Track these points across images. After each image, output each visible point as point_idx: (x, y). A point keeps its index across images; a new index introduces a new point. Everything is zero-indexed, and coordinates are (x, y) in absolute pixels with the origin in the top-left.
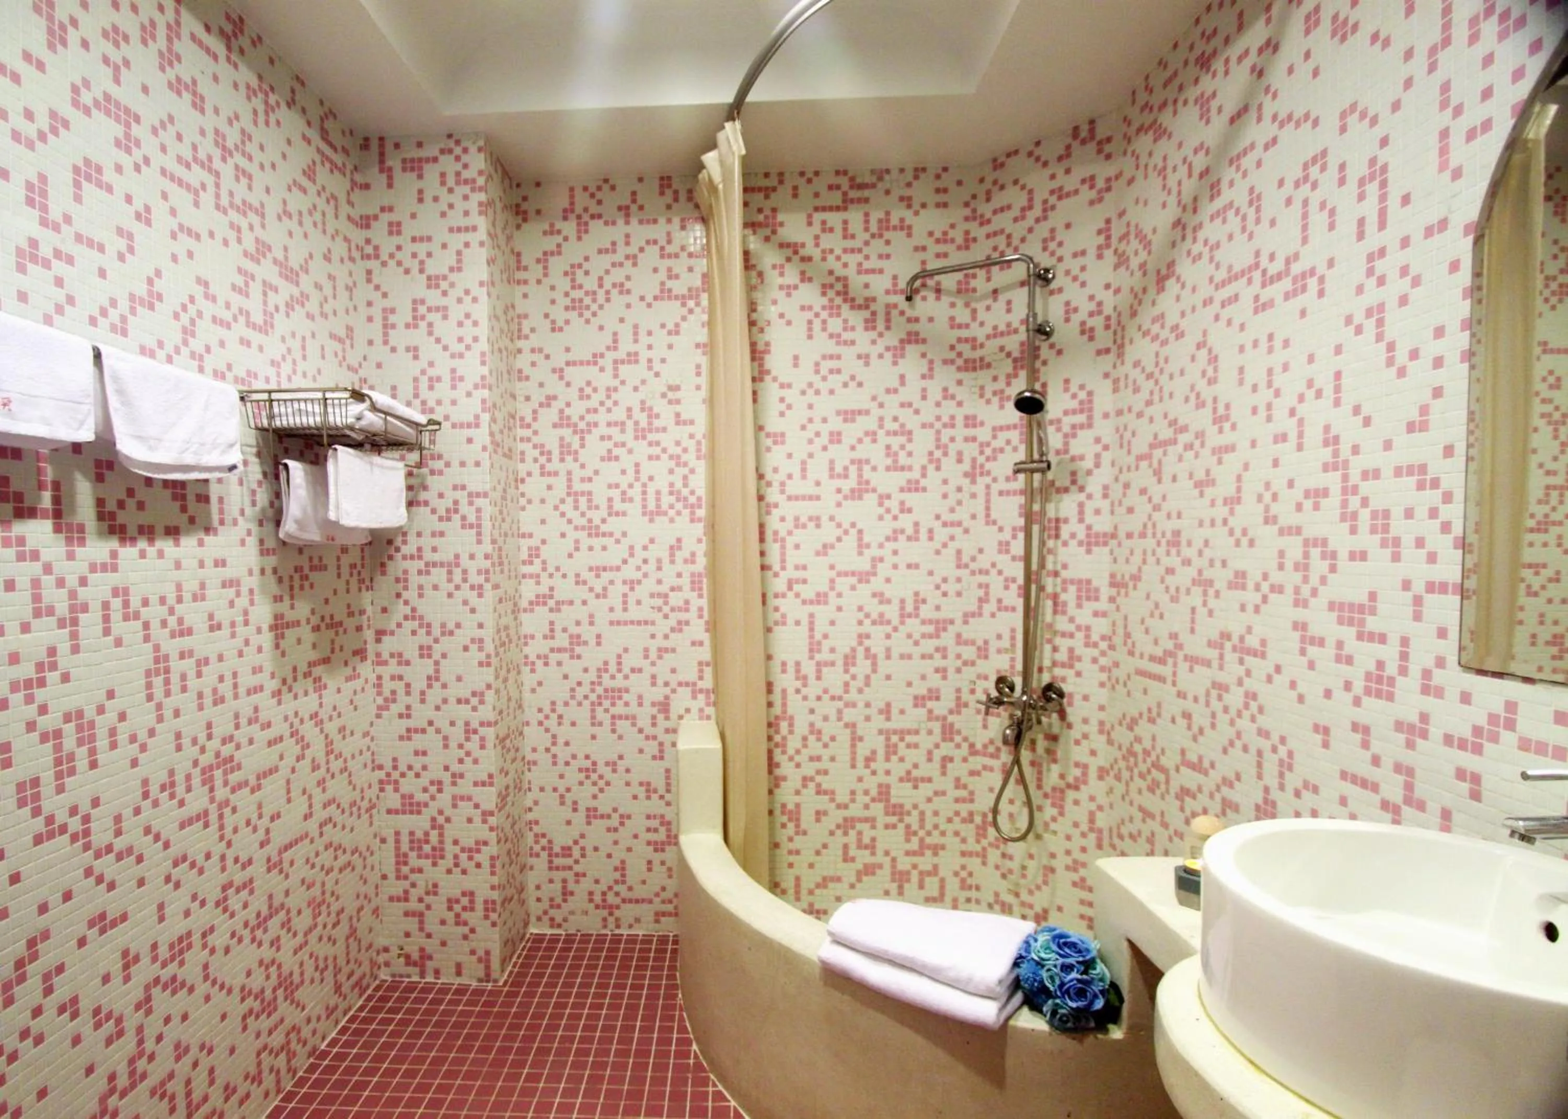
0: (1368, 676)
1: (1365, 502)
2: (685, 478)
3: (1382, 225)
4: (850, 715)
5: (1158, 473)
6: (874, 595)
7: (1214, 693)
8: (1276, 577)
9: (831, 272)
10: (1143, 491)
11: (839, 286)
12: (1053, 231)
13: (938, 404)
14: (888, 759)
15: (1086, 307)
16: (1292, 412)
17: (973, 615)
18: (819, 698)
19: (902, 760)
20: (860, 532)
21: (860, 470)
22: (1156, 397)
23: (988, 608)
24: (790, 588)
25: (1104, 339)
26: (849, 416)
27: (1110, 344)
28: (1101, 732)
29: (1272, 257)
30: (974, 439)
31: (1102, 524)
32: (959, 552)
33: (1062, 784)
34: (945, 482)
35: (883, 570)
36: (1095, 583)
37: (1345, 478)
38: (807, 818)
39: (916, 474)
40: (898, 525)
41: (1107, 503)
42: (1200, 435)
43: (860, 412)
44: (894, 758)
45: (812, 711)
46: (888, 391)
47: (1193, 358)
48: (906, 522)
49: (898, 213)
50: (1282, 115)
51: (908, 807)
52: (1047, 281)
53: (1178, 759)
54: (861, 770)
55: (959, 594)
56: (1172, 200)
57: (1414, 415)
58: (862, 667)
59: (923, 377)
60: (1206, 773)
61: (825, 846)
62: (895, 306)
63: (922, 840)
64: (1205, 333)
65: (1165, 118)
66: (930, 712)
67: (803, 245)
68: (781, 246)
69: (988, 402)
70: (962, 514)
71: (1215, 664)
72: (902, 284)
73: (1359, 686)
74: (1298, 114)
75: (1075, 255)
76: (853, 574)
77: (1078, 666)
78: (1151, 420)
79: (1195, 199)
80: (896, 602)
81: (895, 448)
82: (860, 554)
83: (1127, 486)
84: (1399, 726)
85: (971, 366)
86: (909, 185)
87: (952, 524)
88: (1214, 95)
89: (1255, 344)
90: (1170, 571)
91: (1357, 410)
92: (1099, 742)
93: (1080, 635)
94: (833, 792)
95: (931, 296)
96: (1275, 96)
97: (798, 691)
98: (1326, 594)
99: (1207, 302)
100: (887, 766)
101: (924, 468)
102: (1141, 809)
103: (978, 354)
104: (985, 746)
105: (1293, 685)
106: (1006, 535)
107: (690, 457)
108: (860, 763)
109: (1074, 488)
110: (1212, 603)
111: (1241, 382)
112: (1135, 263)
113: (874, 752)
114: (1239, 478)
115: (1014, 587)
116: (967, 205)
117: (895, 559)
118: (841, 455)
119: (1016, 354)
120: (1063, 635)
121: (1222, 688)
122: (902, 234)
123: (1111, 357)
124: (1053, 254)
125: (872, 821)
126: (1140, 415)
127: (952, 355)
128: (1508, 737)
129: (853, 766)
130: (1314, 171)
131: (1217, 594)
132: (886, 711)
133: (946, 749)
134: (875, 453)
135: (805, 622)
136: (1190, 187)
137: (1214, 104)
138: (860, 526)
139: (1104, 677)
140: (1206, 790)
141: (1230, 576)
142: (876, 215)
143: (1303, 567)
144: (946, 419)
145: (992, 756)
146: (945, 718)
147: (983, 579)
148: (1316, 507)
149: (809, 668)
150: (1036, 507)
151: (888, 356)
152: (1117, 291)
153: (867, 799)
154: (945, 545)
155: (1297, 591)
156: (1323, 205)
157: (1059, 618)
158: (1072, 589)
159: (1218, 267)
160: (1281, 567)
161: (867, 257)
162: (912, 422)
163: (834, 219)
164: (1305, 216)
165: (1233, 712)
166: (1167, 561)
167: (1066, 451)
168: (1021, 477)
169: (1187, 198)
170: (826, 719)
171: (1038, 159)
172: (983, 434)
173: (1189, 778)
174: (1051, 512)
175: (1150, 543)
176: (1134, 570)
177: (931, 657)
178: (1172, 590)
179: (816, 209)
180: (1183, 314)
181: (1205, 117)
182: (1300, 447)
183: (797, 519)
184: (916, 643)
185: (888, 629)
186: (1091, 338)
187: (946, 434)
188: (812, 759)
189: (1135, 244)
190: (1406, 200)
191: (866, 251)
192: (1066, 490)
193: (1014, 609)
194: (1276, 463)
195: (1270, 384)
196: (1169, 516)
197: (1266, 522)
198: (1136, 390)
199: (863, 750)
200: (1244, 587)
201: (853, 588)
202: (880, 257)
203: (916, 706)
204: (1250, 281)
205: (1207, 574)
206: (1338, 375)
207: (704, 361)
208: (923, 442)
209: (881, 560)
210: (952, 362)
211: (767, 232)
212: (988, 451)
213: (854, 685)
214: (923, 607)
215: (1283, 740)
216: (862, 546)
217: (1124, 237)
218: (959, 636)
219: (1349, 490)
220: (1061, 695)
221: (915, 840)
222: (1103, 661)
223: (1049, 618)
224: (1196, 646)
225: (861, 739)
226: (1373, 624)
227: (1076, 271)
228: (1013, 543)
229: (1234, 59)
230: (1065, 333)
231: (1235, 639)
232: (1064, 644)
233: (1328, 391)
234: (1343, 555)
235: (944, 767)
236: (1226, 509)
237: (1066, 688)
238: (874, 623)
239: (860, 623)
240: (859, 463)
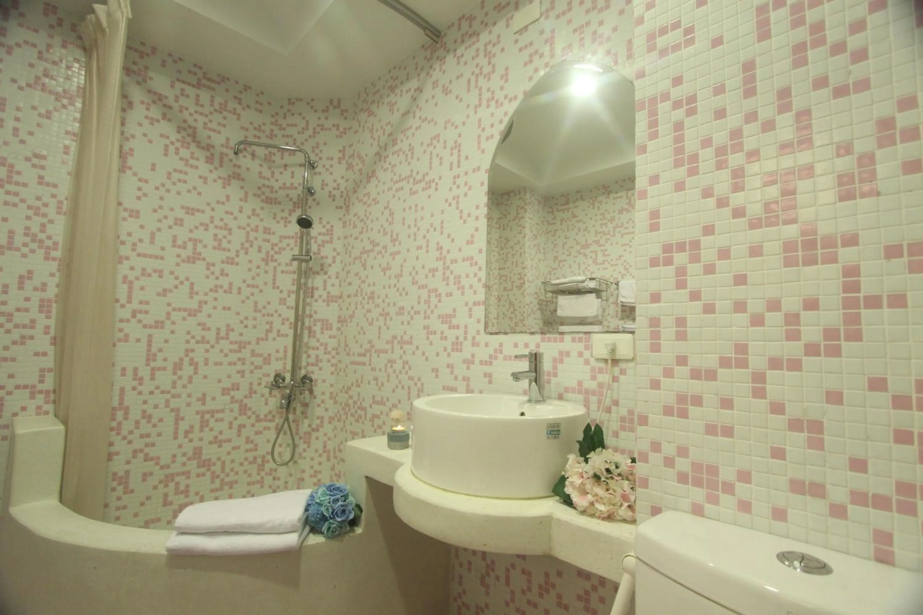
0: (453, 344)
1: (452, 273)
2: (43, 225)
3: (459, 166)
4: (174, 403)
5: (364, 266)
6: (199, 324)
7: (389, 365)
8: (417, 308)
9: (185, 121)
10: (357, 274)
11: (190, 131)
12: (318, 144)
13: (249, 217)
14: (202, 430)
15: (332, 185)
16: (424, 237)
17: (262, 339)
18: (151, 393)
19: (211, 430)
20: (192, 284)
21: (195, 245)
22: (365, 231)
23: (271, 336)
24: (134, 316)
25: (340, 202)
26: (190, 211)
27: (342, 204)
28: (331, 398)
29: (418, 173)
30: (268, 241)
31: (335, 291)
32: (256, 303)
33: (309, 429)
34: (250, 262)
35: (206, 309)
36: (331, 321)
37: (444, 263)
38: (135, 481)
39: (232, 254)
40: (219, 282)
41: (338, 281)
42: (385, 247)
43: (198, 210)
44: (206, 429)
45: (145, 402)
46: (218, 202)
47: (383, 214)
48: (224, 282)
49: (232, 105)
50: (423, 118)
51: (214, 460)
52: (314, 168)
53: (371, 401)
54: (181, 439)
55: (255, 327)
56: (375, 143)
57: (469, 238)
58: (188, 370)
59: (241, 200)
60: (385, 405)
61: (148, 498)
62: (227, 155)
63: (222, 480)
64: (388, 202)
65: (374, 108)
66: (233, 397)
67: (166, 97)
68: (149, 91)
69: (278, 222)
70: (259, 281)
71: (390, 351)
72: (232, 144)
73: (449, 349)
74: (429, 118)
75: (328, 159)
76: (185, 310)
77: (320, 364)
78: (362, 241)
79: (386, 145)
80: (214, 330)
81: (220, 236)
82: (191, 297)
83: (348, 272)
84: (464, 361)
85: (269, 201)
86: (241, 92)
87: (253, 286)
88: (396, 103)
89: (410, 208)
90: (369, 311)
91: (449, 236)
92: (329, 403)
93: (322, 348)
94: (158, 458)
95: (249, 157)
96: (420, 109)
97: (134, 389)
98: (437, 312)
99: (390, 189)
100: (201, 435)
101: (238, 252)
102: (351, 432)
103: (273, 195)
104: (266, 416)
105: (424, 353)
106: (285, 295)
107: (51, 211)
108: (181, 434)
109: (322, 272)
110: (388, 322)
111: (404, 224)
112: (356, 169)
113: (192, 427)
114: (402, 266)
115: (287, 323)
116: (273, 116)
117: (215, 303)
118: (183, 234)
119: (295, 200)
120: (313, 348)
121: (392, 362)
122: (235, 117)
123: (342, 211)
124: (317, 155)
125: (187, 474)
126: (356, 238)
127: (259, 192)
128: (500, 356)
129: (176, 438)
130: (435, 142)
131: (391, 319)
132: (203, 399)
133: (242, 420)
134: (207, 237)
135: (144, 340)
136: (383, 139)
137: (395, 107)
138: (191, 280)
139: (333, 369)
140: (384, 413)
141: (397, 310)
142: (218, 100)
143: (428, 302)
144: (253, 226)
145: (270, 421)
146: (242, 401)
147: (269, 319)
148: (434, 276)
149: (145, 372)
150: (303, 281)
151: (220, 182)
152: (347, 180)
153: (184, 459)
154: (248, 298)
155: (425, 312)
156: (438, 155)
157: (311, 339)
158: (319, 324)
159: (395, 174)
160: (419, 303)
161: (211, 121)
162: (233, 224)
163: (190, 91)
164: (431, 158)
165: (397, 372)
166: (367, 307)
167: (319, 254)
168: (295, 263)
169: (382, 143)
170: (156, 407)
171: (312, 107)
172: (274, 239)
173: (377, 409)
174: (310, 285)
175: (360, 298)
176: (351, 313)
177: (235, 364)
178: (370, 320)
179: (178, 80)
180: (379, 194)
181: (391, 111)
182: (427, 251)
183: (144, 270)
184: (226, 355)
185: (208, 346)
186: (334, 200)
187: (253, 235)
188: (142, 436)
189: (357, 160)
190: (467, 158)
191: (210, 117)
192: (318, 273)
193: (287, 336)
194: (417, 258)
195: (415, 225)
196: (369, 285)
197: (413, 283)
198: (355, 227)
199: (183, 426)
200: (403, 314)
201: (184, 319)
202: (219, 124)
203: (223, 394)
204: (408, 182)
205: (387, 310)
206: (442, 222)
207: (73, 146)
208: (238, 237)
209: (206, 303)
210: (259, 196)
211: (140, 79)
212: (276, 249)
213: (179, 383)
214: (232, 334)
215: (419, 379)
216: (192, 293)
217: (352, 156)
218: (253, 351)
219: (446, 268)
220: (311, 380)
221: (218, 481)
222: (333, 361)
223: (306, 339)
224: (380, 345)
225: (183, 419)
226: (454, 322)
227: (328, 166)
228: (288, 299)
229: (404, 92)
230: (321, 194)
231: (399, 338)
232: (312, 353)
233: (439, 229)
234: (443, 295)
235: (239, 431)
236: (396, 279)
237: (313, 377)
238: (197, 342)
239: (188, 342)
240: (195, 241)
